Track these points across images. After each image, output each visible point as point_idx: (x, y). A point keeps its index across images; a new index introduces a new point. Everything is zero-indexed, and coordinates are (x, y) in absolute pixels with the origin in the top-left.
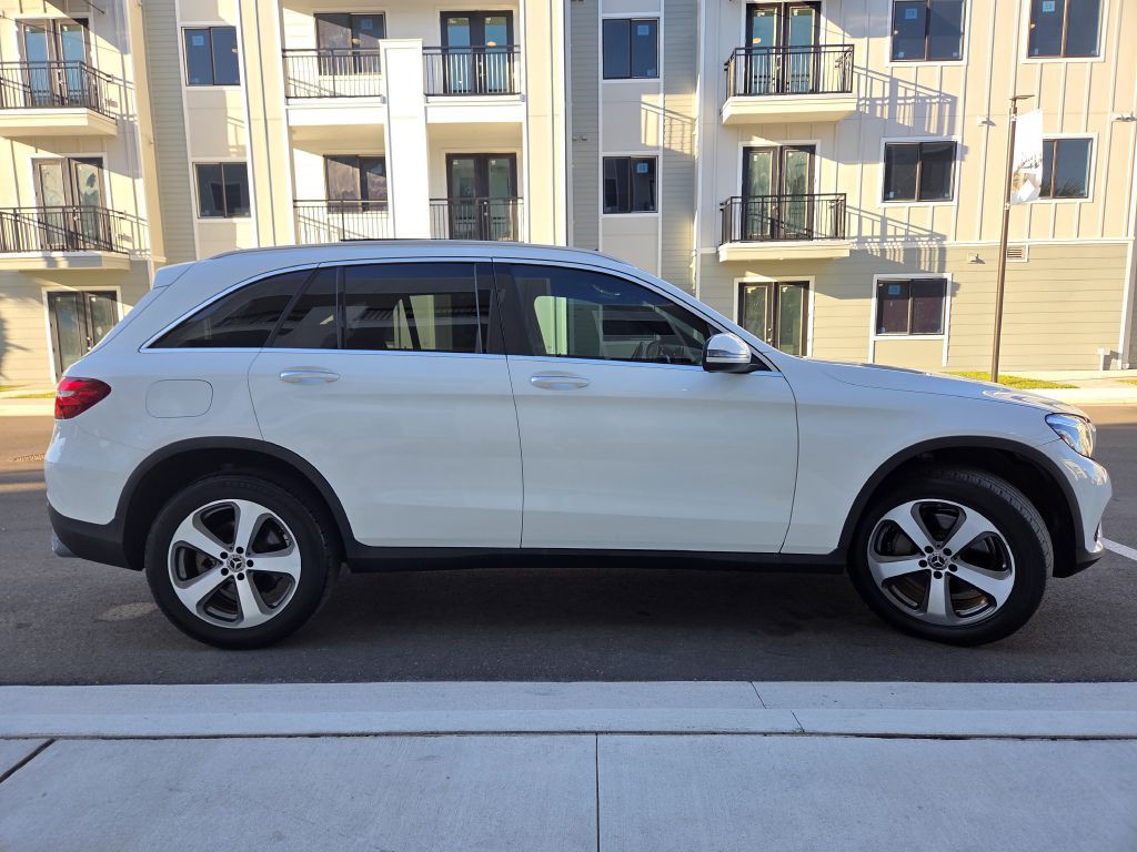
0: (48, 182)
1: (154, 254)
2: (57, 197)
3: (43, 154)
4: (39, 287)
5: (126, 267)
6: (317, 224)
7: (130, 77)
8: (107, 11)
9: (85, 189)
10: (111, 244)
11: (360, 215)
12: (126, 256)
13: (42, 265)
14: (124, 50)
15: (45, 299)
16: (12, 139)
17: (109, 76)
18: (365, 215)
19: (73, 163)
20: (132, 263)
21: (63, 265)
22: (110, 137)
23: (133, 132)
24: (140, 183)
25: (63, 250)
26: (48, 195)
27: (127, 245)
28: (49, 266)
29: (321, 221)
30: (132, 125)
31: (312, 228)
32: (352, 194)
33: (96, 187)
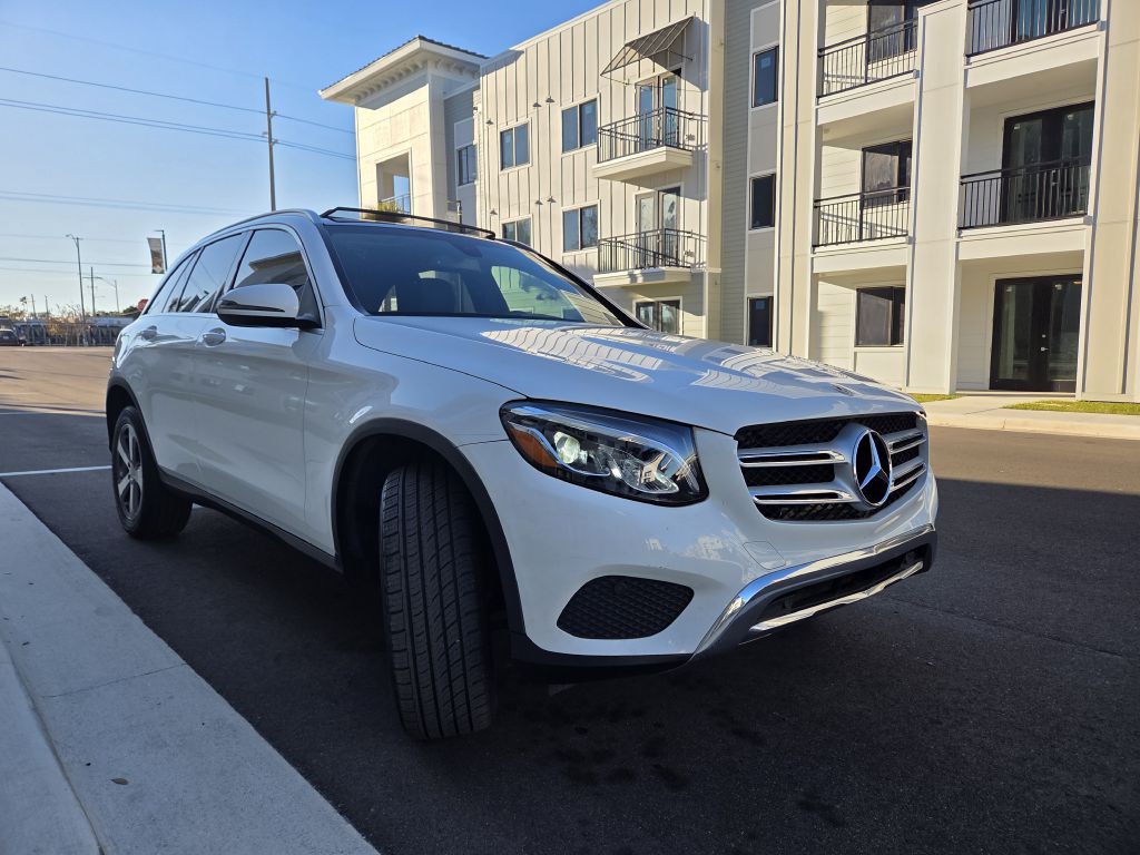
0: (644, 212)
1: (710, 266)
2: (649, 224)
3: (644, 190)
4: (632, 299)
5: (687, 279)
6: (849, 222)
7: (706, 112)
8: (695, 58)
9: (667, 215)
10: (677, 259)
11: (895, 207)
12: (688, 270)
13: (627, 281)
14: (703, 90)
15: (634, 309)
16: (625, 181)
17: (690, 114)
18: (900, 206)
19: (661, 194)
20: (693, 275)
21: (640, 280)
22: (688, 167)
23: (704, 160)
24: (705, 203)
25: (641, 268)
26: (644, 223)
27: (691, 260)
28: (632, 281)
29: (854, 217)
30: (703, 153)
31: (844, 226)
32: (889, 185)
33: (674, 213)
